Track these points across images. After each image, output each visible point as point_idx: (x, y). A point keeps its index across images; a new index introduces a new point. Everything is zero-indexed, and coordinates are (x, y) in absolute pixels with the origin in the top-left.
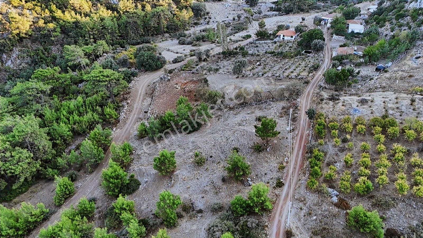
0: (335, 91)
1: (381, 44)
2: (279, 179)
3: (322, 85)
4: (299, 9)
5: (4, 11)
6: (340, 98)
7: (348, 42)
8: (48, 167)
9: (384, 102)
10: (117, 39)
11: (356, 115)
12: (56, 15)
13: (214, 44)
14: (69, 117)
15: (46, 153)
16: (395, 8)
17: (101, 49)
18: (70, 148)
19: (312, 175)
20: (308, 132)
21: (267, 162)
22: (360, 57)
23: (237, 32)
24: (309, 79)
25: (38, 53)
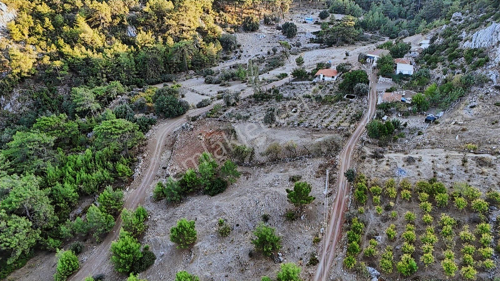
0: (379, 146)
1: (431, 90)
2: (313, 255)
3: (365, 138)
4: (343, 40)
5: (4, 47)
6: (384, 155)
7: (396, 85)
8: (49, 237)
9: (433, 162)
10: (133, 77)
11: (402, 177)
12: (64, 50)
13: (245, 83)
14: (76, 175)
15: (47, 219)
16: (448, 47)
17: (115, 91)
18: (75, 212)
19: (350, 252)
20: (347, 196)
21: (301, 232)
22: (408, 105)
23: (272, 69)
24: (350, 131)
25: (42, 94)
